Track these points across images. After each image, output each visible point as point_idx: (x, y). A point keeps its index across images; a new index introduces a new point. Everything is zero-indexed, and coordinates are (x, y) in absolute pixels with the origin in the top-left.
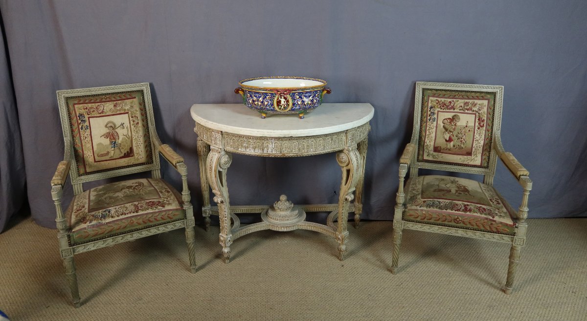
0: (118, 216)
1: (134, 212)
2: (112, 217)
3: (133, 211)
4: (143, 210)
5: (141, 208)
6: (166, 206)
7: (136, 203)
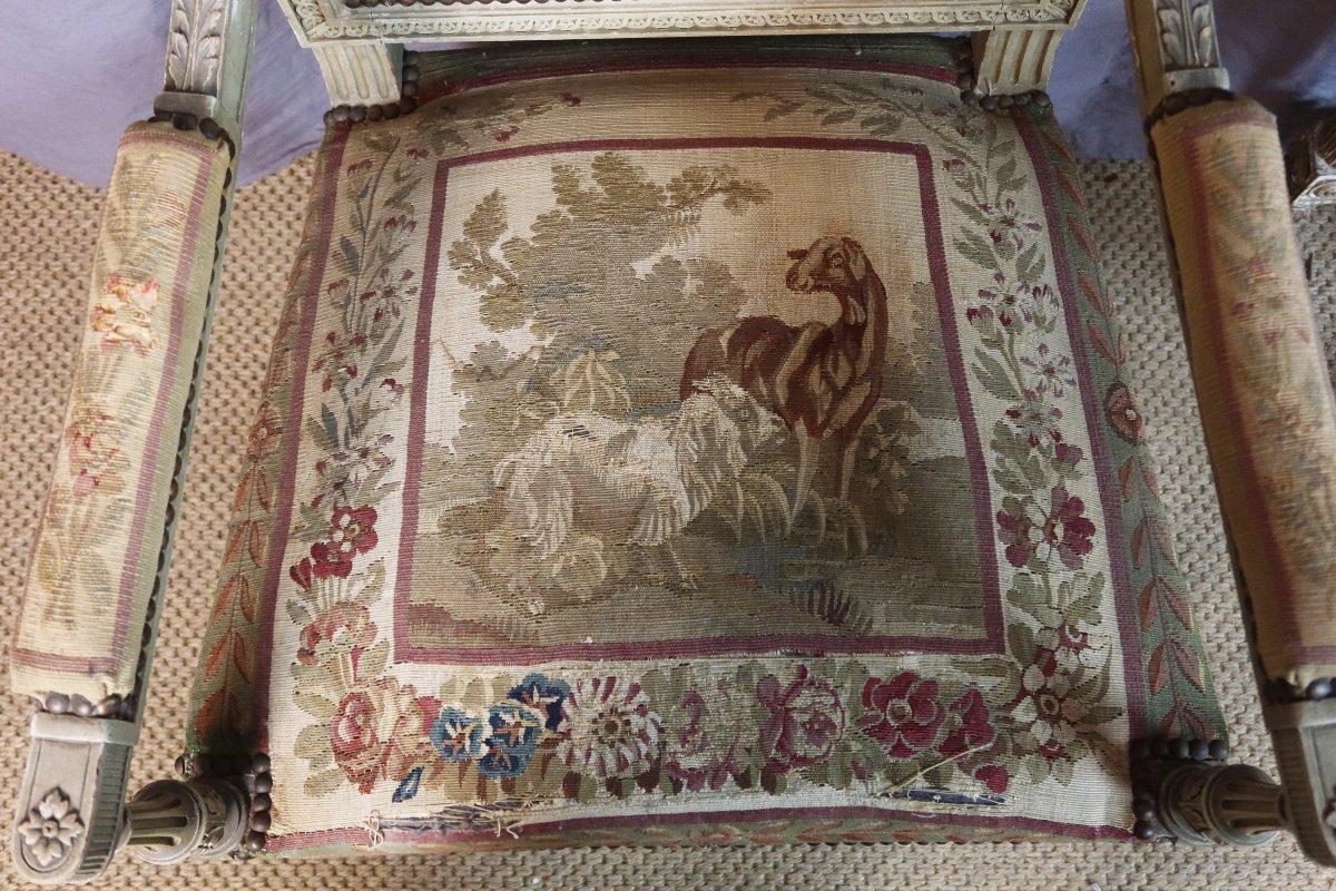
0: (616, 788)
1: (744, 782)
2: (573, 786)
3: (742, 761)
4: (820, 778)
5: (814, 751)
6: (1020, 777)
7: (776, 665)
